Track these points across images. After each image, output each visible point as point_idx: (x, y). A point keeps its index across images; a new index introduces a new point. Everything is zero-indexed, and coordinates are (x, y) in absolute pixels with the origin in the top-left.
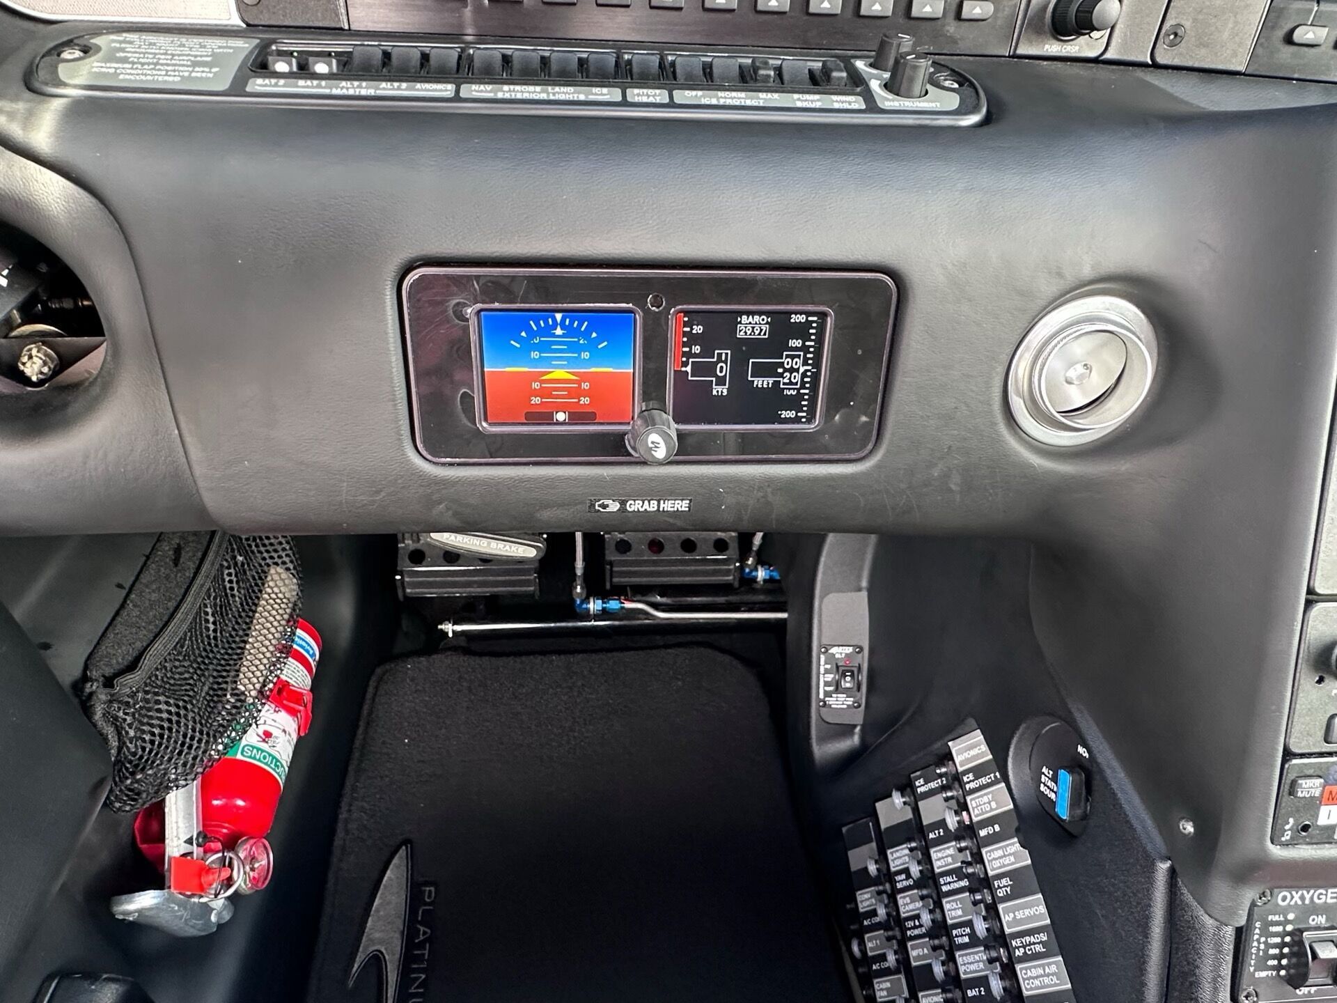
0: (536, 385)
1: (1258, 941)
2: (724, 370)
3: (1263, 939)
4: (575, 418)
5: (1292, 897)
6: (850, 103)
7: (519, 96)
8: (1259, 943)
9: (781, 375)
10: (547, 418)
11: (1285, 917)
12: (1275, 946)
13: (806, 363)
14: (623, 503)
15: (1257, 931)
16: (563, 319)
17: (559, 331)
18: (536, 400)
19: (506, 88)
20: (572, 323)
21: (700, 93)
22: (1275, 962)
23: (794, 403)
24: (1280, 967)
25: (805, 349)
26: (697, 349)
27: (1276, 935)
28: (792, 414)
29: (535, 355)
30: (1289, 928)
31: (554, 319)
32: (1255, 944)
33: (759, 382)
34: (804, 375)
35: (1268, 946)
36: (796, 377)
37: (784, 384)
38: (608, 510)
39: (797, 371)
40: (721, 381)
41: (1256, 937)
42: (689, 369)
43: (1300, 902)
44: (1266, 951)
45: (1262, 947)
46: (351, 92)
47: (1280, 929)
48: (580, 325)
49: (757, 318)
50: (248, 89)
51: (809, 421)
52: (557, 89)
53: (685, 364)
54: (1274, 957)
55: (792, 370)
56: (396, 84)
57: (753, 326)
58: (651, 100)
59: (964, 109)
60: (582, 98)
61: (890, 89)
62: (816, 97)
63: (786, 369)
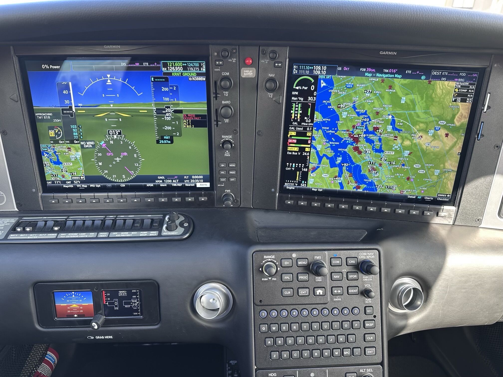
0: (69, 308)
2: (116, 304)
4: (79, 316)
6: (154, 234)
7: (71, 236)
10: (73, 317)
13: (138, 301)
14: (95, 337)
16: (74, 293)
17: (73, 296)
18: (69, 312)
19: (69, 234)
20: (76, 294)
21: (117, 233)
23: (137, 311)
26: (109, 299)
28: (136, 314)
29: (68, 301)
31: (72, 293)
33: (126, 306)
34: (138, 304)
36: (136, 305)
37: (133, 306)
38: (91, 339)
39: (136, 303)
40: (116, 306)
42: (107, 303)
46: (32, 238)
48: (79, 294)
49: (123, 291)
50: (8, 238)
51: (141, 316)
52: (82, 234)
56: (43, 234)
57: (122, 293)
58: (104, 236)
59: (184, 234)
60: (87, 236)
61: (167, 228)
62: (147, 232)
63: (133, 303)
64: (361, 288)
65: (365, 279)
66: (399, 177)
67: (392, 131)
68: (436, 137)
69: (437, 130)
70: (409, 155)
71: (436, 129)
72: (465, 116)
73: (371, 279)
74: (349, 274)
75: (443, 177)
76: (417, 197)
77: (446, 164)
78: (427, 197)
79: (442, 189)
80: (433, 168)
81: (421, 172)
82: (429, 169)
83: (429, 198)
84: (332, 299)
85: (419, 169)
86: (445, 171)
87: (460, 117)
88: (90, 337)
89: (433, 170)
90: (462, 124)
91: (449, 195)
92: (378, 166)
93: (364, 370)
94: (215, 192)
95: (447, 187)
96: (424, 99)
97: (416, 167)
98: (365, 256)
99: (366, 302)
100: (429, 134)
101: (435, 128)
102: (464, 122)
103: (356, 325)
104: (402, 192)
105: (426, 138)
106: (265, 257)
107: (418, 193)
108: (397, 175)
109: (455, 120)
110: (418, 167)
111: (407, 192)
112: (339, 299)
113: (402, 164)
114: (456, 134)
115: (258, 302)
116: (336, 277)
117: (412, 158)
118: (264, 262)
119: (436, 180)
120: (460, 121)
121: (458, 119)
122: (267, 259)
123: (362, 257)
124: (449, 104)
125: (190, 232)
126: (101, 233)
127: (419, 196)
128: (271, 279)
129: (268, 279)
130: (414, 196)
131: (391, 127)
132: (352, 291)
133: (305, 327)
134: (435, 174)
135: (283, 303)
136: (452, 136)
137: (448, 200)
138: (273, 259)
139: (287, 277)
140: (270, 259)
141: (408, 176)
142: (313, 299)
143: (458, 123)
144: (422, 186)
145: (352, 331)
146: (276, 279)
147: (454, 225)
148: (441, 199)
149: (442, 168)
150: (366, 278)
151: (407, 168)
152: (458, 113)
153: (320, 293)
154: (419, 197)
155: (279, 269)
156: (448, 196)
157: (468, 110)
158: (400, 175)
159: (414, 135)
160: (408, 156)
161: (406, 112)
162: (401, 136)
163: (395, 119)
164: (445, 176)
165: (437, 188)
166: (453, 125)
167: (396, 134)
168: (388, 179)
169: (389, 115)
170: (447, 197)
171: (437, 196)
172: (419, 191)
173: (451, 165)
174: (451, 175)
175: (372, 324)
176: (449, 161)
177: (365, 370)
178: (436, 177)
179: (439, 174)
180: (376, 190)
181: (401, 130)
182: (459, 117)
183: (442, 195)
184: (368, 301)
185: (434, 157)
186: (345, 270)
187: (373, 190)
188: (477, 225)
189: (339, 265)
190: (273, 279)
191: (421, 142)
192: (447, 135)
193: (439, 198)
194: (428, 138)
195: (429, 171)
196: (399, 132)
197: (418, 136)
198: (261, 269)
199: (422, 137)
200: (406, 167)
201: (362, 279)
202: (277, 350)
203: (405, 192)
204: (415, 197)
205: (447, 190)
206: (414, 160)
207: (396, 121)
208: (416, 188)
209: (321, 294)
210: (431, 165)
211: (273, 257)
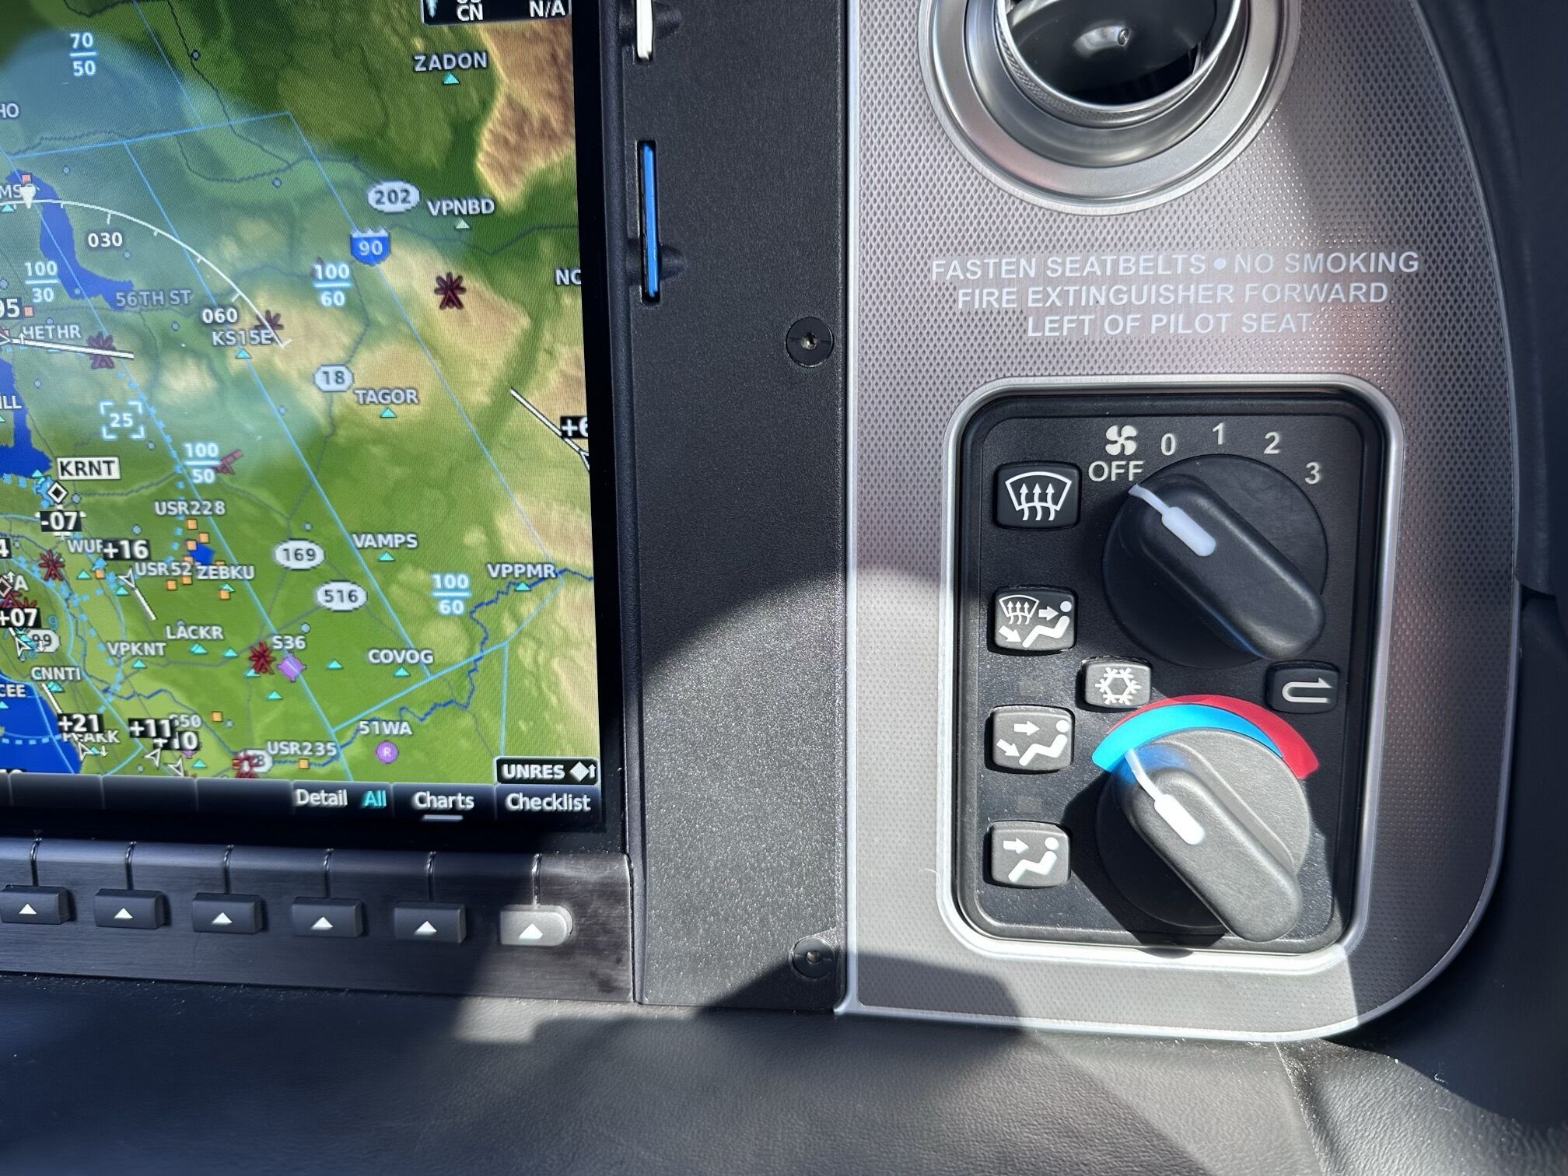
66: (198, 649)
67: (66, 299)
68: (381, 318)
69: (372, 259)
70: (226, 478)
71: (364, 248)
72: (545, 122)
75: (510, 628)
76: (355, 796)
77: (504, 524)
78: (427, 795)
79: (523, 726)
80: (416, 565)
81: (336, 596)
82: (388, 572)
83: (444, 803)
85: (317, 576)
86: (512, 582)
87: (512, 138)
89: (421, 576)
90: (539, 194)
91: (587, 763)
92: (38, 573)
95: (554, 700)
96: (227, 31)
97: (293, 564)
100: (324, 299)
101: (353, 243)
102: (550, 170)
104: (246, 767)
105: (309, 333)
107: (355, 766)
108: (182, 632)
109: (482, 167)
110: (305, 564)
111: (277, 760)
113: (192, 546)
114: (512, 280)
117: (249, 499)
119: (459, 654)
120: (519, 171)
121: (504, 157)
124: (405, 41)
130: (331, 790)
131: (52, 268)
134: (443, 608)
136: (489, 294)
137: (582, 804)
141: (253, 641)
143: (509, 183)
144: (370, 712)
148: (534, 804)
149: (483, 554)
151: (234, 573)
152: (485, 105)
154: (370, 800)
156: (579, 772)
157: (560, 78)
158: (203, 632)
159: (218, 315)
160: (218, 482)
161: (125, 143)
162: (131, 329)
163: (63, 203)
164: (518, 620)
165: (486, 715)
166: (471, 206)
167: (93, 323)
168: (126, 668)
170: (569, 779)
171: (501, 779)
172: (356, 749)
173: (541, 526)
174: (562, 603)
176: (518, 500)
178: (451, 631)
179: (475, 606)
182: (500, 141)
183: (534, 771)
185: (397, 472)
191: (279, 363)
192: (450, 292)
193: (521, 800)
194: (324, 324)
195: (395, 590)
197: (248, 321)
199: (274, 322)
200: (224, 572)
203: (268, 761)
204: (340, 800)
205: (560, 727)
206: (265, 508)
207: (76, 223)
208: (333, 731)
210: (397, 540)
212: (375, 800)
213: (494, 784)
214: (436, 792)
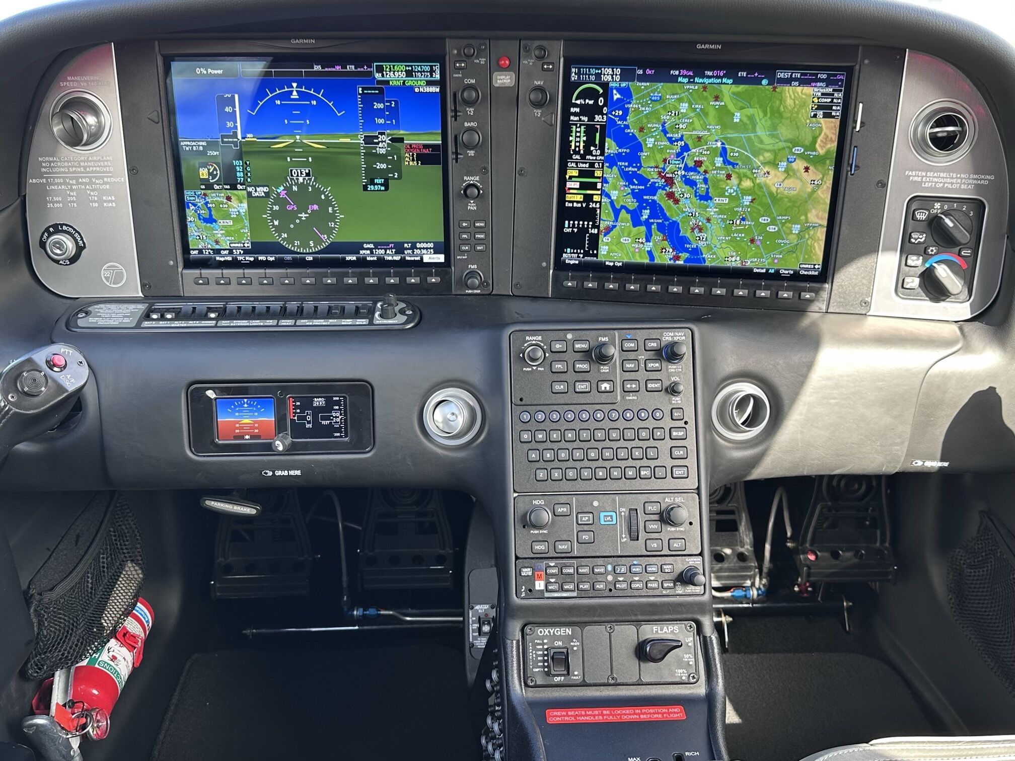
0: (238, 425)
1: (532, 652)
2: (309, 418)
3: (534, 652)
4: (252, 437)
5: (545, 632)
6: (363, 322)
7: (239, 324)
8: (533, 654)
9: (332, 420)
10: (242, 437)
11: (543, 641)
12: (540, 655)
13: (341, 415)
14: (274, 472)
15: (531, 648)
16: (247, 401)
17: (246, 405)
18: (237, 431)
19: (235, 321)
20: (250, 402)
21: (307, 321)
22: (542, 664)
23: (339, 430)
24: (544, 667)
25: (340, 409)
26: (298, 411)
27: (540, 650)
28: (338, 434)
29: (237, 414)
30: (546, 647)
31: (244, 401)
32: (531, 654)
33: (324, 422)
34: (341, 419)
35: (537, 656)
36: (338, 420)
37: (334, 423)
38: (268, 475)
39: (338, 417)
40: (309, 422)
41: (531, 651)
42: (296, 418)
43: (548, 634)
44: (536, 658)
45: (534, 656)
46: (178, 325)
47: (541, 647)
48: (254, 403)
49: (320, 399)
50: (142, 326)
51: (346, 437)
52: (254, 321)
53: (294, 416)
54: (540, 661)
55: (336, 417)
56: (195, 322)
57: (319, 402)
58: (288, 324)
59: (406, 323)
60: (262, 324)
61: (381, 316)
62: (351, 320)
63: (334, 417)
64: (666, 383)
65: (672, 370)
66: (738, 239)
67: (723, 166)
68: (791, 173)
69: (791, 162)
70: (752, 204)
71: (790, 160)
72: (831, 138)
73: (680, 370)
74: (647, 361)
75: (807, 236)
76: (767, 270)
77: (809, 215)
78: (783, 271)
79: (806, 256)
80: (789, 223)
81: (771, 229)
82: (783, 224)
83: (787, 272)
84: (623, 398)
85: (768, 224)
86: (809, 227)
87: (824, 141)
88: (267, 471)
89: (790, 225)
90: (828, 152)
91: (819, 265)
92: (705, 221)
93: (671, 500)
94: (453, 268)
95: (814, 251)
96: (769, 115)
97: (763, 222)
98: (672, 337)
99: (673, 402)
100: (780, 169)
101: (788, 159)
102: (831, 147)
103: (659, 433)
104: (744, 264)
105: (776, 176)
106: (527, 338)
107: (769, 264)
108: (735, 235)
109: (817, 146)
110: (766, 222)
111: (751, 262)
112: (634, 398)
113: (741, 217)
114: (820, 168)
115: (516, 400)
116: (629, 366)
117: (756, 208)
118: (526, 345)
119: (795, 242)
120: (825, 147)
121: (822, 145)
122: (531, 340)
123: (667, 338)
124: (806, 121)
125: (416, 321)
126: (283, 321)
127: (772, 269)
128: (537, 369)
129: (532, 369)
130: (763, 269)
131: (721, 159)
132: (653, 385)
133: (585, 434)
134: (794, 232)
135: (554, 402)
136: (814, 170)
137: (816, 273)
138: (539, 341)
139: (558, 366)
140: (536, 340)
141: (751, 237)
142: (595, 397)
143: (822, 149)
144: (774, 253)
145: (652, 443)
146: (543, 369)
147: (827, 312)
148: (806, 273)
149: (804, 221)
150: (672, 368)
151: (750, 223)
152: (820, 134)
153: (605, 388)
154: (770, 271)
155: (547, 355)
156: (817, 267)
157: (836, 130)
158: (740, 235)
159: (756, 171)
160: (750, 204)
161: (743, 135)
162: (736, 173)
163: (727, 146)
164: (809, 234)
165: (799, 254)
166: (814, 153)
167: (728, 171)
168: (721, 242)
169: (716, 141)
170: (814, 268)
171: (800, 267)
172: (770, 260)
173: (817, 216)
174: (819, 231)
175: (682, 433)
176: (813, 211)
177: (672, 498)
178: (795, 236)
179: (800, 231)
180: (705, 262)
181: (737, 164)
182: (822, 141)
183: (807, 266)
184: (676, 400)
185: (789, 204)
186: (643, 357)
187: (699, 261)
188: (864, 312)
189: (633, 349)
190: (539, 369)
191: (768, 181)
192: (807, 169)
193: (803, 272)
194: (779, 174)
195: (784, 228)
196: (734, 167)
197: (763, 172)
198: (521, 355)
199: (768, 173)
200: (747, 223)
201: (667, 369)
202: (545, 467)
203: (749, 262)
204: (764, 271)
205: (814, 257)
206: (760, 210)
207: (728, 151)
208: (765, 256)
209: (608, 389)
210: (787, 217)
211: (540, 338)
212: (772, 271)
213: (798, 269)
214: (785, 270)
